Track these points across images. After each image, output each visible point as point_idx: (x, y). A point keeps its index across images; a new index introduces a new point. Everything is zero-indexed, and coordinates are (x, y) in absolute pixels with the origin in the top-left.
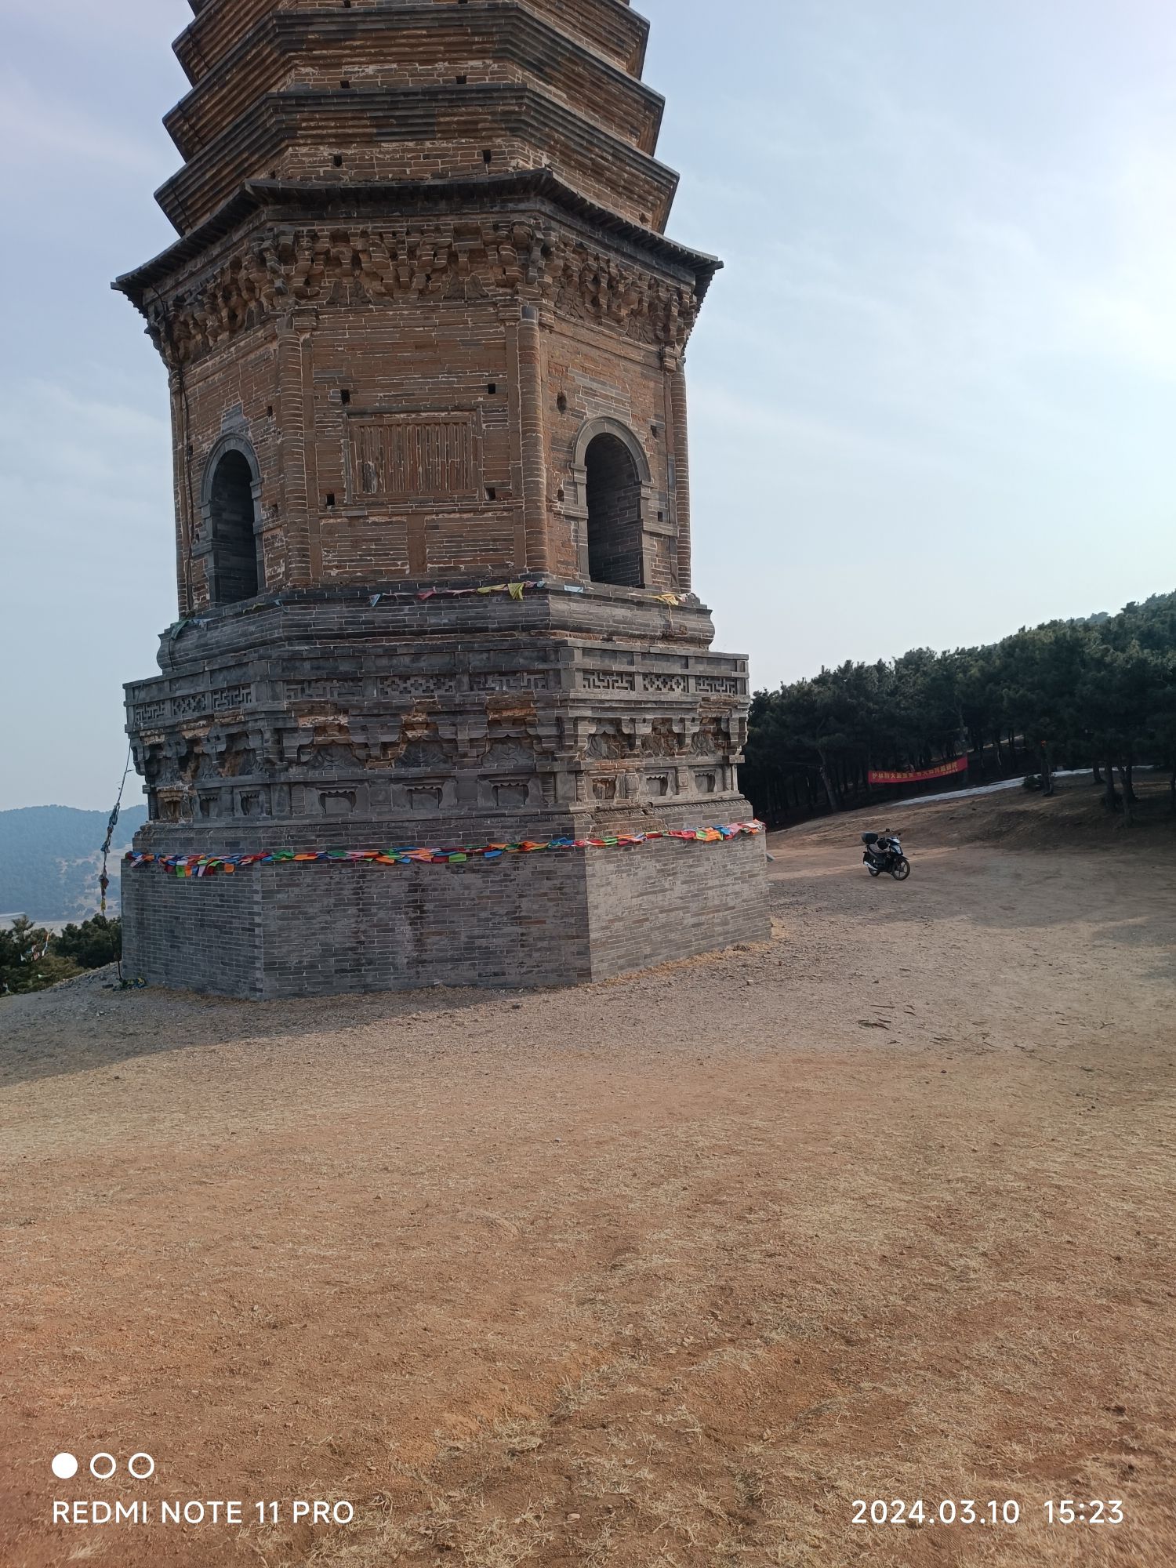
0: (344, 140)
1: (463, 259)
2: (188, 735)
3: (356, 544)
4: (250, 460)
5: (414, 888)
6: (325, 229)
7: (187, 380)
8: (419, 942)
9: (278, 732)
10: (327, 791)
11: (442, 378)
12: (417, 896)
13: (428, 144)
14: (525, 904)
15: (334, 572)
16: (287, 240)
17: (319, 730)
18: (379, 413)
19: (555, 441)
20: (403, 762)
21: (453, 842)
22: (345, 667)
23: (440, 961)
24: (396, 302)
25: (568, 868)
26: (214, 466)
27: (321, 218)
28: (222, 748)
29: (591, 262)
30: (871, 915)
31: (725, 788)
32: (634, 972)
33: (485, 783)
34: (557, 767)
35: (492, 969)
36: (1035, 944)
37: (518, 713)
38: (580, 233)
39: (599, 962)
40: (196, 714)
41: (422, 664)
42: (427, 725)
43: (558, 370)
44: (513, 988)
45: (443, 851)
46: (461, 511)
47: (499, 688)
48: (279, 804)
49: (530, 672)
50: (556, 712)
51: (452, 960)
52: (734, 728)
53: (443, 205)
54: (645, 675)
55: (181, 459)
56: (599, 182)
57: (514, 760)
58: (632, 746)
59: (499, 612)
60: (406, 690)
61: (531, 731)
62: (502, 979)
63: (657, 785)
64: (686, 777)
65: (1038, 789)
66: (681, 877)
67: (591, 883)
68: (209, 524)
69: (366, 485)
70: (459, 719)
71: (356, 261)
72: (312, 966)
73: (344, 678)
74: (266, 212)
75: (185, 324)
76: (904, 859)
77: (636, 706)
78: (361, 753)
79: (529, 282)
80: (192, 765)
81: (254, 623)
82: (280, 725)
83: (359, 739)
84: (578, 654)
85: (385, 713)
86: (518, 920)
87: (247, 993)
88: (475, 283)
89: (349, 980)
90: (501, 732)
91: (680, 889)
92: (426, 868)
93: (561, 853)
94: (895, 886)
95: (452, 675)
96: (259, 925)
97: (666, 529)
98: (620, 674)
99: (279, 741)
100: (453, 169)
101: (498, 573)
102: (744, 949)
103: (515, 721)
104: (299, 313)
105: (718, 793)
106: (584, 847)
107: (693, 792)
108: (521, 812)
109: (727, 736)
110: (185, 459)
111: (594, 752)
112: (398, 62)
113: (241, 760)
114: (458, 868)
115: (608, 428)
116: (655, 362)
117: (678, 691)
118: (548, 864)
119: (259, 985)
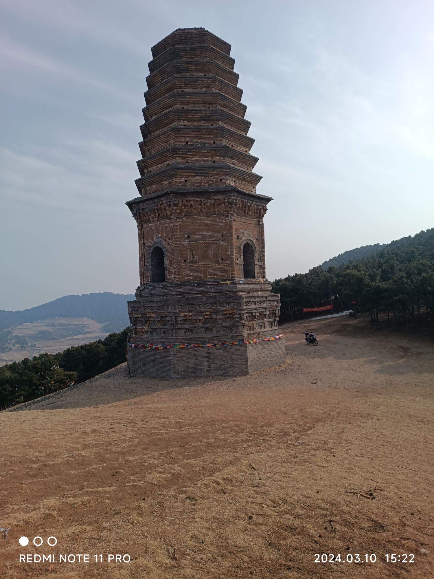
0: (188, 177)
1: (216, 206)
2: (148, 316)
3: (191, 271)
4: (163, 250)
5: (208, 353)
6: (185, 199)
7: (144, 227)
8: (209, 366)
9: (176, 317)
10: (186, 330)
11: (211, 233)
12: (209, 355)
13: (207, 178)
14: (233, 357)
15: (186, 278)
16: (176, 202)
17: (185, 316)
18: (197, 241)
19: (237, 246)
20: (204, 323)
21: (216, 342)
22: (191, 302)
23: (214, 370)
24: (200, 215)
25: (243, 348)
26: (152, 249)
27: (184, 197)
28: (159, 319)
29: (244, 204)
30: (309, 357)
31: (275, 327)
32: (257, 372)
33: (223, 328)
34: (240, 324)
35: (226, 372)
36: (349, 364)
37: (231, 312)
38: (242, 198)
39: (250, 370)
40: (152, 311)
41: (209, 301)
42: (209, 315)
43: (237, 230)
44: (231, 376)
45: (214, 344)
46: (216, 264)
47: (226, 306)
48: (175, 333)
49: (234, 303)
50: (240, 312)
51: (217, 370)
52: (277, 312)
53: (212, 194)
54: (258, 301)
55: (141, 246)
56: (244, 181)
57: (229, 323)
58: (255, 318)
59: (225, 288)
60: (205, 307)
61: (234, 316)
62: (228, 374)
63: (260, 327)
64: (266, 324)
65: (353, 316)
66: (266, 349)
67: (248, 351)
68: (150, 263)
69: (193, 258)
70: (217, 313)
71: (191, 206)
72: (184, 371)
73: (191, 304)
74: (171, 196)
75: (144, 214)
76: (316, 340)
77: (256, 309)
78: (194, 321)
79: (231, 211)
80: (148, 323)
81: (167, 290)
82: (176, 315)
83: (194, 318)
84: (244, 298)
85: (200, 312)
86: (232, 360)
87: (168, 378)
88: (219, 211)
89: (193, 375)
90: (227, 316)
91: (266, 352)
92: (210, 348)
93: (241, 345)
94: (314, 347)
95: (216, 303)
96: (172, 362)
97: (260, 263)
98: (253, 302)
99: (176, 319)
100: (213, 183)
101: (224, 278)
102: (280, 366)
103: (230, 314)
104: (178, 218)
105: (273, 328)
106: (246, 344)
107: (268, 328)
108: (231, 335)
109: (275, 314)
110: (142, 246)
111: (247, 320)
112: (200, 157)
113: (163, 322)
114: (218, 349)
115: (248, 241)
116: (257, 223)
117: (265, 304)
118: (238, 347)
119: (172, 376)
